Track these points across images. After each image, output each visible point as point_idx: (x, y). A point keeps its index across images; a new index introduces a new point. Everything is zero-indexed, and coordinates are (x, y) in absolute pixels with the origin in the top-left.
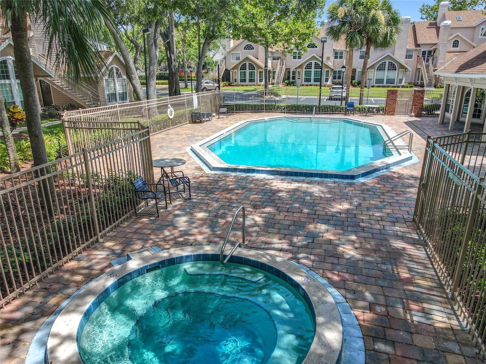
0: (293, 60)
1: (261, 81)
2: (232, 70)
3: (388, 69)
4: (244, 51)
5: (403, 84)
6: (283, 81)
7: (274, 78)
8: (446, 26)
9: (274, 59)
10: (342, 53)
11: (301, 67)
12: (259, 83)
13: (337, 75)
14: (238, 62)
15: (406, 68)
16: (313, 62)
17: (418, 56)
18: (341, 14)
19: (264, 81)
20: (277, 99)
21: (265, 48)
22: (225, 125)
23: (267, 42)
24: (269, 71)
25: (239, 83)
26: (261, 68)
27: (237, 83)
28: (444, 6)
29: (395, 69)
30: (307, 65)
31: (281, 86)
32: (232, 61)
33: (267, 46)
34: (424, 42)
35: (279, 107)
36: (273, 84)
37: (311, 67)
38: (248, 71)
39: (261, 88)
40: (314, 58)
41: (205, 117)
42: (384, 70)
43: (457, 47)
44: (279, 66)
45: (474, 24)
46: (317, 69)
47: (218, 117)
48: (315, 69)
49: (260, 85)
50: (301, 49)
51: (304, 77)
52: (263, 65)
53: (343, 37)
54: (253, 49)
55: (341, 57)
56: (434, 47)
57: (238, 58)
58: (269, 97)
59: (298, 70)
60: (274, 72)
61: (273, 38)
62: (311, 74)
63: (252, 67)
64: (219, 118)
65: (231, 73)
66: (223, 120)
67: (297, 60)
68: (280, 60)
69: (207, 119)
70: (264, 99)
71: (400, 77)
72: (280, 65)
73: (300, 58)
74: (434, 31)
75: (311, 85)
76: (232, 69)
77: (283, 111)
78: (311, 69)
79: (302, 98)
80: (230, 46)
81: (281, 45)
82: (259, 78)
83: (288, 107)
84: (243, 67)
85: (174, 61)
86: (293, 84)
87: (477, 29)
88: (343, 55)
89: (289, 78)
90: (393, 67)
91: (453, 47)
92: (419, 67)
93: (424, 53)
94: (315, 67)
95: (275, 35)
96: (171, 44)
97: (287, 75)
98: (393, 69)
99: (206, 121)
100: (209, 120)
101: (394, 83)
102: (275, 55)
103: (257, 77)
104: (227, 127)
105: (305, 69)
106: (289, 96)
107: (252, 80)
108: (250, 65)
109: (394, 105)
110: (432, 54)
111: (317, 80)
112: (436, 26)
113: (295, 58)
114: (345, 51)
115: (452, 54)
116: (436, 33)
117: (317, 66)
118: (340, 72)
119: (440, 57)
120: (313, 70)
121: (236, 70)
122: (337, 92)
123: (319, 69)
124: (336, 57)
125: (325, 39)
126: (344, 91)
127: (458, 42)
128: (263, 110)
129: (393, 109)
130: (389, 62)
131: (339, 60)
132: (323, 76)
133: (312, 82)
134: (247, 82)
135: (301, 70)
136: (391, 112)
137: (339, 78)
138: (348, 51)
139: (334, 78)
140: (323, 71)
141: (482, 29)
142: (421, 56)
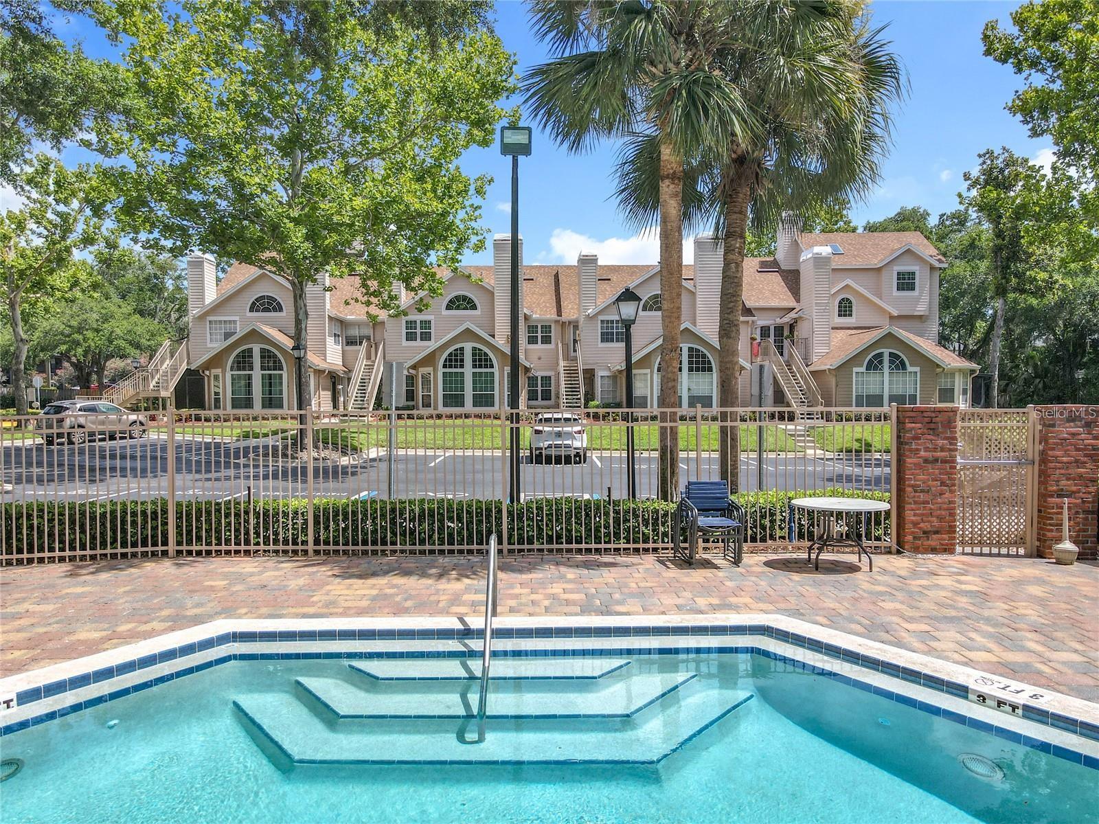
0: (405, 343)
4: (249, 314)
8: (819, 261)
9: (351, 341)
10: (546, 329)
11: (429, 360)
13: (539, 388)
14: (223, 345)
16: (468, 347)
17: (753, 339)
25: (229, 410)
27: (221, 411)
29: (710, 369)
30: (450, 355)
32: (209, 345)
34: (762, 304)
37: (462, 360)
38: (257, 375)
40: (469, 335)
43: (850, 315)
44: (362, 363)
45: (875, 262)
46: (480, 366)
48: (474, 366)
51: (440, 393)
54: (281, 309)
55: (547, 340)
59: (423, 370)
62: (462, 382)
63: (271, 361)
67: (418, 342)
68: (365, 344)
72: (368, 358)
73: (426, 337)
74: (776, 279)
75: (465, 416)
76: (207, 365)
78: (462, 366)
79: (435, 457)
80: (203, 299)
84: (244, 361)
87: (884, 273)
88: (553, 334)
90: (704, 363)
91: (839, 315)
93: (765, 332)
94: (474, 361)
98: (704, 370)
102: (355, 332)
103: (288, 391)
105: (445, 366)
107: (271, 401)
108: (265, 355)
109: (947, 495)
110: (786, 333)
111: (483, 399)
112: (780, 268)
113: (411, 337)
114: (557, 322)
115: (841, 334)
116: (783, 283)
117: (481, 360)
118: (546, 380)
119: (816, 339)
120: (468, 370)
121: (218, 371)
122: (559, 435)
123: (486, 366)
124: (532, 340)
125: (521, 138)
126: (579, 432)
127: (851, 302)
128: (165, 543)
129: (941, 519)
130: (690, 349)
131: (539, 346)
132: (501, 389)
133: (469, 406)
134: (257, 408)
135: (430, 369)
136: (937, 532)
137: (547, 396)
138: (564, 323)
139: (532, 396)
140: (500, 374)
141: (899, 274)
142: (759, 340)
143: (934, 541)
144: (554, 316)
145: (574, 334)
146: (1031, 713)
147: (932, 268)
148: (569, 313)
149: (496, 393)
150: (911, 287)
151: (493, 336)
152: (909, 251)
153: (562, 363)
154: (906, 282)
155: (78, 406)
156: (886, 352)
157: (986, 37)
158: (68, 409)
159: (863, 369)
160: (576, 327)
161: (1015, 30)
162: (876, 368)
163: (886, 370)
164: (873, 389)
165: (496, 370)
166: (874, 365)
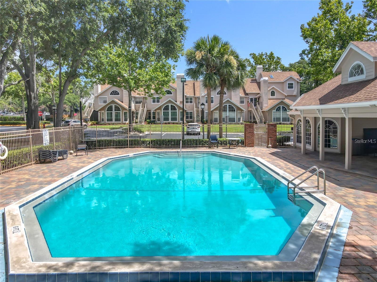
0: (152, 103)
1: (126, 120)
2: (100, 112)
3: (229, 111)
4: (110, 96)
5: (241, 122)
6: (145, 120)
7: (137, 118)
8: (265, 81)
9: (137, 103)
10: (191, 99)
11: (160, 108)
12: (124, 122)
13: (189, 115)
14: (105, 104)
15: (242, 110)
16: (170, 105)
18: (199, 57)
19: (128, 120)
20: (141, 135)
21: (128, 91)
22: (81, 165)
23: (130, 87)
24: (133, 112)
25: (106, 122)
26: (126, 109)
27: (104, 122)
28: (259, 68)
29: (234, 111)
30: (165, 107)
31: (143, 124)
32: (99, 104)
33: (130, 90)
34: (251, 92)
35: (143, 142)
36: (136, 123)
37: (168, 108)
38: (114, 112)
39: (126, 126)
40: (170, 102)
41: (57, 155)
42: (226, 111)
43: (274, 96)
44: (141, 109)
45: (282, 81)
46: (173, 110)
47: (75, 154)
48: (171, 110)
49: (125, 124)
50: (160, 93)
51: (163, 117)
52: (127, 107)
53: (201, 78)
54: (119, 94)
55: (191, 102)
56: (258, 95)
57: (105, 102)
58: (133, 133)
59: (157, 111)
60: (137, 113)
61: (135, 83)
62: (168, 114)
63: (117, 109)
64: (77, 156)
65: (99, 114)
66: (80, 158)
67: (156, 103)
68: (141, 104)
69: (61, 158)
70: (129, 135)
71: (239, 117)
72: (142, 107)
73: (158, 101)
74: (255, 85)
75: (169, 123)
76: (100, 110)
77: (148, 146)
78: (168, 110)
79: (163, 134)
80: (98, 92)
81: (143, 90)
82: (124, 118)
83: (152, 141)
84: (110, 109)
85: (34, 98)
86: (154, 122)
87: (285, 84)
88: (193, 100)
89: (150, 118)
90: (233, 109)
91: (271, 96)
92: (250, 109)
93: (252, 100)
94: (171, 108)
95: (137, 81)
96: (31, 83)
97: (148, 116)
98: (233, 111)
99: (59, 160)
100: (63, 159)
101: (235, 121)
102: (138, 100)
103: (122, 117)
104: (82, 167)
105: (164, 110)
106: (151, 133)
107: (117, 119)
108: (116, 107)
109: (253, 138)
110: (257, 100)
111: (174, 119)
112: (257, 81)
113: (154, 101)
114: (194, 97)
115: (272, 101)
116: (257, 86)
117: (173, 108)
118: (191, 113)
119: (264, 102)
120: (170, 111)
121: (103, 111)
122: (193, 128)
123: (175, 110)
124: (187, 102)
125: (184, 80)
126: (198, 128)
127: (274, 92)
128: (128, 145)
129: (251, 142)
130: (229, 105)
131: (189, 104)
132: (179, 116)
133: (170, 121)
134: (114, 121)
135: (160, 111)
136: (251, 144)
137: (191, 117)
138: (196, 98)
139: (187, 118)
140: (178, 112)
141: (288, 84)
142: (250, 102)
143: (250, 145)
144: (193, 96)
145: (199, 101)
146: (235, 155)
147: (298, 82)
148: (197, 95)
149: (177, 117)
150: (292, 87)
151: (176, 101)
152: (291, 78)
153: (195, 109)
154: (291, 86)
155: (72, 121)
156: (281, 106)
157: (301, 28)
158: (70, 122)
159: (275, 111)
160: (199, 99)
161: (308, 27)
162: (279, 110)
163: (281, 111)
164: (278, 116)
165: (177, 111)
166: (278, 109)
